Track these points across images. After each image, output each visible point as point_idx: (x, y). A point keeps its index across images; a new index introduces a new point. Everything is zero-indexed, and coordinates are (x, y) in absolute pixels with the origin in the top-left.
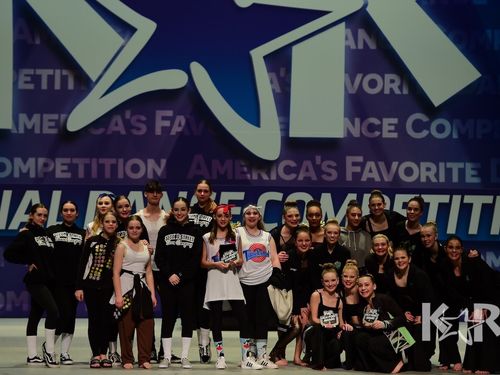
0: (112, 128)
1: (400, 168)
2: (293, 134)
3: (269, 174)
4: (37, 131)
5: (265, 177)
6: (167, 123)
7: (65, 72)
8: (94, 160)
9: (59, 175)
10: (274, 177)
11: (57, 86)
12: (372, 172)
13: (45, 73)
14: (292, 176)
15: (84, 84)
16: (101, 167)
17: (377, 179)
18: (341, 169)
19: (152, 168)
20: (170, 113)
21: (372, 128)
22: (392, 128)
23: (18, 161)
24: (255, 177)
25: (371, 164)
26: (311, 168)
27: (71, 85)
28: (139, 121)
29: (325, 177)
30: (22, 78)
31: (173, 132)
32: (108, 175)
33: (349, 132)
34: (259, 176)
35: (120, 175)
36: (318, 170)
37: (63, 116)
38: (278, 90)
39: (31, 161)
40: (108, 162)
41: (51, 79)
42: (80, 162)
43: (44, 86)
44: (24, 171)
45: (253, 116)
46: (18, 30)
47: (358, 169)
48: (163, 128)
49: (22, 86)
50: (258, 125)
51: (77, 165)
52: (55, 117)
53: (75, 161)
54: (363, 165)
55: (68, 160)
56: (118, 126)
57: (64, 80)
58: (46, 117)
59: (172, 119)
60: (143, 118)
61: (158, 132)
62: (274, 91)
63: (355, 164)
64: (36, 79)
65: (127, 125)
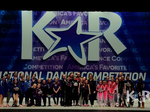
0: (52, 59)
1: (110, 67)
2: (89, 60)
3: (84, 68)
4: (37, 60)
5: (83, 69)
6: (63, 58)
7: (43, 48)
8: (48, 66)
9: (41, 68)
10: (85, 69)
11: (41, 51)
12: (105, 68)
13: (38, 48)
14: (89, 69)
15: (46, 50)
16: (50, 67)
17: (106, 69)
18: (99, 67)
19: (60, 67)
20: (64, 56)
21: (105, 59)
22: (109, 59)
23: (33, 66)
24: (81, 69)
25: (105, 66)
26: (92, 67)
27: (44, 50)
28: (57, 57)
29: (95, 69)
30: (34, 49)
31: (64, 60)
32: (51, 68)
33: (100, 60)
34: (82, 69)
35: (54, 69)
36: (94, 67)
37: (42, 57)
38: (86, 51)
39: (36, 66)
40: (51, 66)
41: (40, 49)
42: (46, 66)
43: (38, 51)
44: (34, 68)
45: (80, 56)
46: (33, 40)
47: (102, 67)
48: (62, 59)
49: (34, 51)
50: (82, 58)
51: (45, 66)
52: (41, 57)
53: (44, 66)
54: (103, 66)
55: (43, 66)
56: (53, 59)
57: (42, 49)
58: (39, 57)
59: (64, 57)
60: (58, 57)
61: (61, 60)
62: (85, 51)
63: (101, 66)
64: (37, 49)
65: (55, 58)
